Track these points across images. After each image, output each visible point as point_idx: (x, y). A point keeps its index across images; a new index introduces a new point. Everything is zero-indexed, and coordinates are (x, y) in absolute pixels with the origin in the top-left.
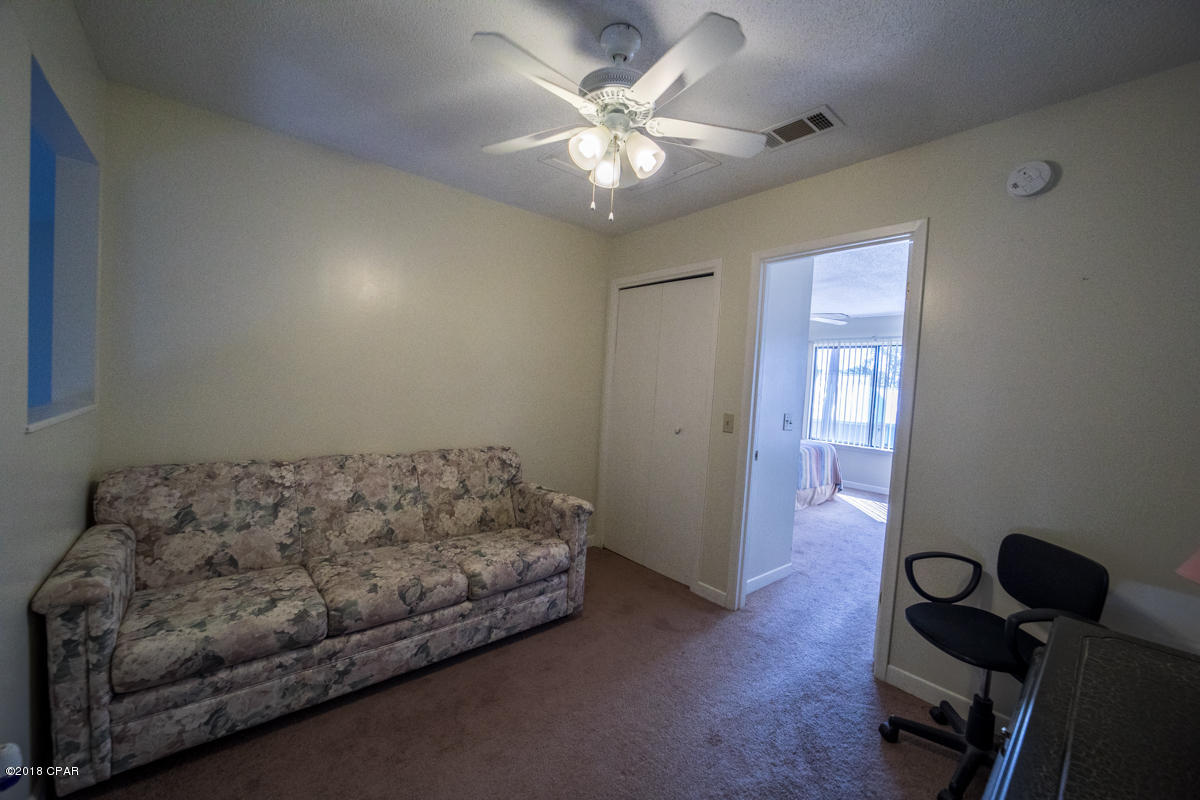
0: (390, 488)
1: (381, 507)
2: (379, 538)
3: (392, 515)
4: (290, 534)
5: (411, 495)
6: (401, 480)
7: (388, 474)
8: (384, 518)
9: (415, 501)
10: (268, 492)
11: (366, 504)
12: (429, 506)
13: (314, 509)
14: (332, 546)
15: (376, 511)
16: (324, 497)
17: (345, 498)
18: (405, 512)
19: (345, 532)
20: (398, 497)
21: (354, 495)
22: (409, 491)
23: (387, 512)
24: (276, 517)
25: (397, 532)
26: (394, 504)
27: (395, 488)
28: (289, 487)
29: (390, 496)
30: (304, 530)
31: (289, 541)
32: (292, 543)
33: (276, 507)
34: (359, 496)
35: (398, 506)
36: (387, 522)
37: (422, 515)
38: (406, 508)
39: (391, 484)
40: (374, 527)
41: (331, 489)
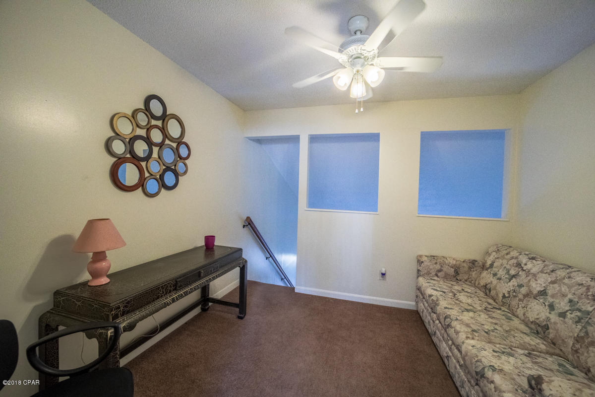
0: (566, 300)
1: (552, 307)
2: (539, 326)
3: (554, 317)
4: (509, 292)
5: (579, 314)
6: (580, 298)
7: (573, 289)
8: (548, 315)
9: (579, 321)
10: (515, 268)
11: (545, 300)
12: (587, 333)
13: (523, 286)
14: (518, 310)
15: (547, 307)
16: (531, 283)
17: (539, 289)
18: (565, 323)
19: (526, 308)
20: (567, 308)
21: (544, 290)
22: (580, 310)
23: (552, 312)
24: (510, 281)
25: (551, 331)
26: (560, 311)
27: (571, 301)
28: (524, 270)
29: (562, 304)
30: (514, 294)
31: (507, 295)
32: (507, 297)
33: (514, 276)
34: (545, 292)
35: (563, 315)
36: (548, 319)
37: (576, 335)
38: (566, 320)
39: (570, 296)
40: (540, 316)
41: (537, 281)
